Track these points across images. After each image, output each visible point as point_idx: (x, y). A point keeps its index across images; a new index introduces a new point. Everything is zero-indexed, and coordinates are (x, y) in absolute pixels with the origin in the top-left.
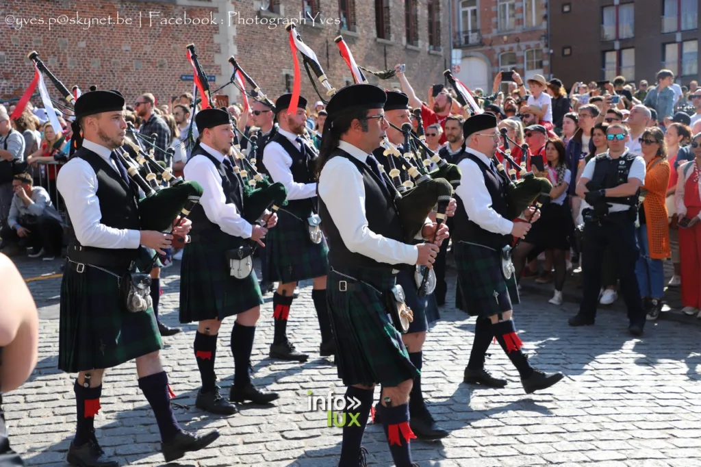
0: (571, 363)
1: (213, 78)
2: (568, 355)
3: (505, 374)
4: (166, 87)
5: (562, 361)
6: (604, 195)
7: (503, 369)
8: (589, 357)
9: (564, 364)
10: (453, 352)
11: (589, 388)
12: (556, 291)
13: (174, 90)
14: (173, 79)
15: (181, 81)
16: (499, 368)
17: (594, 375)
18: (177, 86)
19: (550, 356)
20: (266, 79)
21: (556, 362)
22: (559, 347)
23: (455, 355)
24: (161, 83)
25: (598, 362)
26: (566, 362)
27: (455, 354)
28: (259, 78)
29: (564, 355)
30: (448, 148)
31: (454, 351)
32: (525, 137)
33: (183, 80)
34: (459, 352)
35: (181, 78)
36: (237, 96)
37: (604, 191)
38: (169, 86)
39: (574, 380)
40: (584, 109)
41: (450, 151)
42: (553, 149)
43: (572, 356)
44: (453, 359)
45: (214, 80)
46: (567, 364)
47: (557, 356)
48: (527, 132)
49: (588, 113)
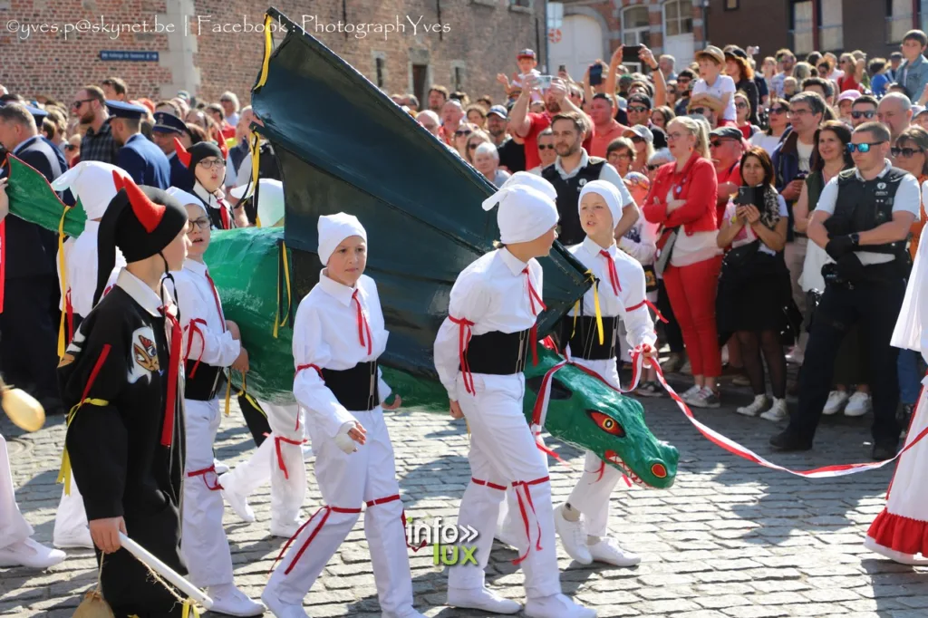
0: (815, 515)
1: (155, 56)
2: (808, 503)
3: (715, 536)
4: (74, 72)
5: (801, 513)
6: (857, 242)
7: (709, 528)
8: (842, 504)
9: (804, 517)
10: (621, 503)
11: (855, 554)
12: (775, 399)
13: (88, 76)
14: (87, 58)
15: (100, 62)
16: (701, 526)
17: (857, 533)
18: (94, 71)
19: (781, 505)
20: (245, 57)
21: (791, 513)
22: (790, 489)
23: (625, 508)
24: (65, 65)
25: (859, 512)
26: (806, 514)
27: (626, 505)
28: (232, 56)
29: (801, 501)
30: (557, 167)
31: (624, 501)
32: (710, 146)
33: (103, 59)
34: (630, 502)
35: (100, 56)
36: (197, 86)
37: (856, 237)
38: (80, 69)
39: (827, 543)
40: (800, 100)
41: (562, 172)
42: (756, 166)
43: (815, 504)
44: (623, 513)
45: (157, 60)
46: (809, 517)
47: (792, 504)
48: (714, 139)
49: (806, 106)
